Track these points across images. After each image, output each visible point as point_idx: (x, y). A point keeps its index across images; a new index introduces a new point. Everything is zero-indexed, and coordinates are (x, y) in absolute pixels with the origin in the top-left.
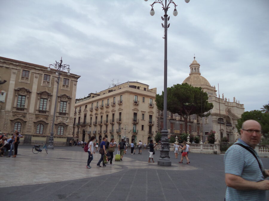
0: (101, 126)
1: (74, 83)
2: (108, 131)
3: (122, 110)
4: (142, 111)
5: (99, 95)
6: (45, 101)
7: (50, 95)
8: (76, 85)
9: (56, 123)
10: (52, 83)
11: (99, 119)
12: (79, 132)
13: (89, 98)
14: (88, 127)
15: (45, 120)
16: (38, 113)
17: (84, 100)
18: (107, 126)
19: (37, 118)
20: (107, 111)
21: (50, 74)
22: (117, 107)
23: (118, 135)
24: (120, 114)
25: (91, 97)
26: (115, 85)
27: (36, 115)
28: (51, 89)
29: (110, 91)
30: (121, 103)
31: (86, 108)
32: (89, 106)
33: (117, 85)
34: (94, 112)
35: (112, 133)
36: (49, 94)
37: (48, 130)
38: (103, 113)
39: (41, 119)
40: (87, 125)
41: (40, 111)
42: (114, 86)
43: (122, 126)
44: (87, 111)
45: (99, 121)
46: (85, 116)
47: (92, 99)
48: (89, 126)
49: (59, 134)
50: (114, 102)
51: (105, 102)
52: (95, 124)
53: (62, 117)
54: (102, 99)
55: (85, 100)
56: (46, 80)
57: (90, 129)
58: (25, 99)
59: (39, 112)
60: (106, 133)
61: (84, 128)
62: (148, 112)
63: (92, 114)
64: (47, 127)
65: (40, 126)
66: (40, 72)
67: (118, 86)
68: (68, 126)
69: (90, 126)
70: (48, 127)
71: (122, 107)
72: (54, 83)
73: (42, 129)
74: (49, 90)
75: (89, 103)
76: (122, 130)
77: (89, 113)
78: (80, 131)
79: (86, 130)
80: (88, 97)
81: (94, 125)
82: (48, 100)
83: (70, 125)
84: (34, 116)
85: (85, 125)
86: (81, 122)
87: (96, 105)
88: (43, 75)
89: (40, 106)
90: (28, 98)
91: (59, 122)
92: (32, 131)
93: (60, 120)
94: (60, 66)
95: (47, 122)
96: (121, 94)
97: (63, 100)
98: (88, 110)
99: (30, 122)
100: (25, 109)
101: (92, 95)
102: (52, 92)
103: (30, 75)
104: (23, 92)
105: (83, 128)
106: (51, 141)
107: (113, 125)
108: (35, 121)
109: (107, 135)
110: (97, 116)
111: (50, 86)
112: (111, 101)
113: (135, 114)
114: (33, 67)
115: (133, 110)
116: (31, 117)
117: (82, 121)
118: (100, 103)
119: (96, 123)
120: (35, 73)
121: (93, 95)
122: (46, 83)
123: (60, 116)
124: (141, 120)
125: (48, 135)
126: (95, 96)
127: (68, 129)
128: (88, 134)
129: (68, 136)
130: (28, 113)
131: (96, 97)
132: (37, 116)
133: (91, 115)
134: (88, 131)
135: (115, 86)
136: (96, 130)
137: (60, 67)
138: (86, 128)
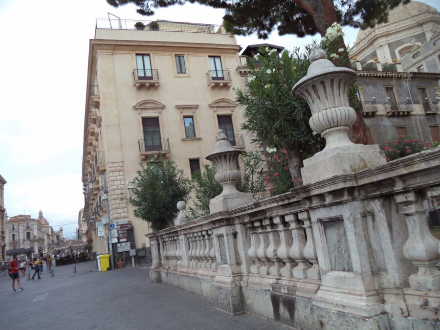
4: (178, 107)
62: (211, 106)
113: (151, 125)
115: (135, 108)
124: (183, 140)
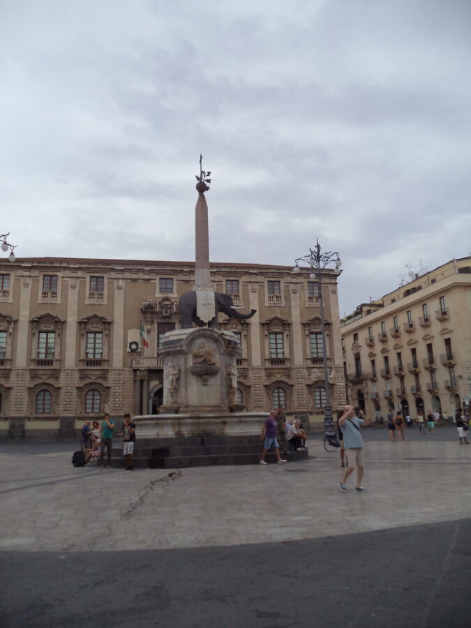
0: (402, 378)
1: (331, 288)
2: (424, 388)
3: (451, 331)
5: (381, 306)
6: (278, 337)
7: (286, 324)
8: (335, 292)
9: (310, 383)
10: (285, 297)
11: (393, 362)
12: (350, 398)
13: (359, 316)
14: (370, 383)
15: (285, 379)
16: (270, 366)
17: (347, 323)
18: (417, 375)
19: (268, 376)
20: (397, 345)
21: (279, 279)
22: (436, 328)
23: (451, 395)
24: (448, 342)
25: (363, 314)
26: (417, 275)
27: (266, 369)
28: (286, 309)
29: (408, 293)
30: (443, 316)
31: (355, 340)
32: (363, 336)
33: (420, 275)
34: (378, 347)
35: (433, 390)
36: (283, 321)
37: (295, 399)
38: (402, 347)
39: (278, 377)
40: (366, 380)
41: (273, 361)
42: (415, 278)
43: (458, 371)
44: (360, 347)
45: (394, 368)
46: (357, 358)
47: (367, 319)
48: (370, 380)
49: (318, 406)
50: (424, 316)
51: (402, 319)
52: (385, 374)
53: (318, 368)
54: (393, 315)
55: (349, 322)
56: (274, 293)
57: (375, 387)
58: (241, 339)
59: (272, 364)
60: (420, 393)
61: (359, 387)
63: (374, 353)
64: (291, 393)
65: (279, 393)
66: (260, 278)
67: (426, 278)
68: (335, 387)
69: (374, 381)
70: (295, 393)
71: (450, 325)
72: (289, 296)
73: (282, 399)
74: (282, 314)
75: (362, 327)
76: (459, 379)
77: (364, 352)
78: (352, 396)
79: (365, 391)
80: (356, 314)
81: (383, 377)
82: (285, 334)
83: (338, 384)
84: (263, 372)
85: (362, 380)
86: (351, 372)
87: (380, 331)
88: (266, 284)
89: (271, 350)
90: (245, 336)
91: (314, 380)
92: (265, 405)
93: (316, 374)
94: (318, 258)
95: (290, 383)
96: (440, 295)
97: (314, 330)
98: (360, 344)
99: (257, 386)
100: (244, 359)
101: (365, 309)
102: (290, 316)
103: (241, 287)
104: (234, 326)
105: (356, 386)
106: (330, 422)
107: (432, 371)
108: (268, 383)
109: (423, 397)
110: (386, 355)
111: (283, 305)
112: (417, 314)
114: (244, 270)
116: (258, 375)
117: (352, 370)
118: (389, 325)
119: (388, 371)
120: (250, 282)
121: (368, 308)
122: (275, 299)
123: (315, 366)
125: (296, 410)
126: (373, 309)
127: (335, 392)
128: (373, 400)
129: (339, 409)
130: (250, 368)
131: (376, 310)
132: (269, 373)
133: (371, 355)
134: (370, 392)
135: (417, 277)
136: (389, 389)
137: (319, 261)
138: (364, 385)
